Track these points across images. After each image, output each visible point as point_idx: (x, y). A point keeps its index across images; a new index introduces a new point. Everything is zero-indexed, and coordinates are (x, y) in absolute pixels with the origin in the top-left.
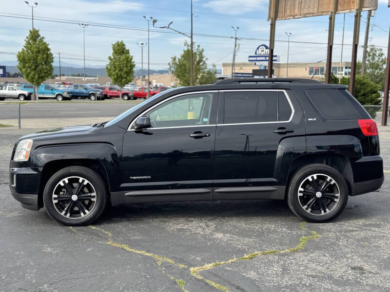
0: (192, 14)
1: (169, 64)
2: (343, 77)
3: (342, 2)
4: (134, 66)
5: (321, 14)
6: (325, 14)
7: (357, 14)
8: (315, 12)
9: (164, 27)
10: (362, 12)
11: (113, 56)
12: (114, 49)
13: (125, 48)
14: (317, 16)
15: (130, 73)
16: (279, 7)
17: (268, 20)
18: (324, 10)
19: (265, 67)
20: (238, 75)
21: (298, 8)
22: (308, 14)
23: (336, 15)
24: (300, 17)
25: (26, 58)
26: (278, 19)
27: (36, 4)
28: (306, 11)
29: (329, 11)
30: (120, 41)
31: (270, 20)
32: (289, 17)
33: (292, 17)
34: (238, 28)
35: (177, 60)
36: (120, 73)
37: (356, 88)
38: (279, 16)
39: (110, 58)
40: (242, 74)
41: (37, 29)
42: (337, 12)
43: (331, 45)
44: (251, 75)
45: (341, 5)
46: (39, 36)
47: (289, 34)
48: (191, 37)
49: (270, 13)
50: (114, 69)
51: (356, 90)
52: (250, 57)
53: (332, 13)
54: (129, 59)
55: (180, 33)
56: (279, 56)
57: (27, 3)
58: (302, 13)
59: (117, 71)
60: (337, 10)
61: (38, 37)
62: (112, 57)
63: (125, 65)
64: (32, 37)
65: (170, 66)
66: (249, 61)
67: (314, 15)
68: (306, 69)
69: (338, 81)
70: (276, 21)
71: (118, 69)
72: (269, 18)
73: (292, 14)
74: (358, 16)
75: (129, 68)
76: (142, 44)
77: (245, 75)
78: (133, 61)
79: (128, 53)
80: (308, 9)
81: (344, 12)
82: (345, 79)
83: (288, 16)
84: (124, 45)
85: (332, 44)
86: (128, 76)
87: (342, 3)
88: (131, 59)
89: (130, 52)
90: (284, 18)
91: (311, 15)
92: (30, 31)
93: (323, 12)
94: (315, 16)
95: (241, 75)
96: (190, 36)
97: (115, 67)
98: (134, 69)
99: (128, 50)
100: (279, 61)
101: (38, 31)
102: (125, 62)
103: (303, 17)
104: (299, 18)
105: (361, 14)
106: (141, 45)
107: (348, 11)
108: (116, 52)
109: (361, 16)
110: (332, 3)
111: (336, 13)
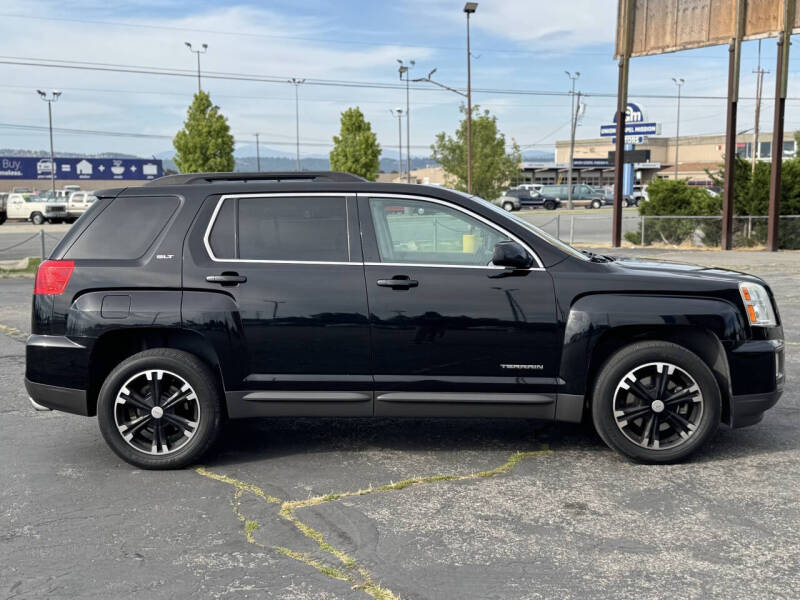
0: (469, 54)
1: (432, 147)
2: (760, 162)
3: (754, 18)
4: (379, 152)
5: (714, 42)
6: (721, 42)
7: (782, 39)
8: (704, 39)
9: (420, 80)
10: (791, 37)
11: (342, 135)
12: (343, 124)
13: (362, 121)
14: (706, 46)
15: (371, 166)
16: (636, 33)
17: (615, 58)
18: (720, 36)
19: (634, 146)
20: (585, 163)
21: (671, 33)
22: (690, 43)
23: (743, 44)
24: (674, 49)
25: (190, 145)
26: (633, 55)
27: (205, 46)
28: (686, 38)
29: (729, 37)
30: (354, 107)
31: (619, 57)
32: (655, 51)
33: (660, 51)
34: (578, 74)
35: (447, 139)
36: (354, 166)
37: (784, 182)
38: (634, 50)
39: (336, 139)
40: (593, 160)
41: (206, 93)
42: (745, 38)
43: (734, 101)
44: (607, 163)
45: (752, 24)
46: (209, 104)
47: (679, 82)
48: (469, 96)
49: (618, 45)
50: (343, 160)
51: (784, 187)
52: (603, 127)
53: (734, 39)
54: (371, 141)
55: (449, 89)
56: (660, 125)
57: (189, 45)
58: (679, 42)
59: (349, 164)
60: (744, 34)
61: (207, 107)
62: (341, 138)
63: (362, 152)
64: (199, 107)
65: (435, 152)
66: (602, 135)
67: (702, 44)
68: (720, 148)
69: (750, 170)
70: (631, 59)
71: (351, 160)
72: (617, 54)
73: (660, 45)
74: (785, 45)
75: (370, 157)
76: (399, 111)
77: (598, 163)
78: (376, 143)
79: (369, 129)
80: (690, 34)
81: (759, 36)
82: (765, 164)
83: (652, 49)
84: (361, 115)
85: (737, 98)
86: (368, 171)
87: (754, 21)
88: (375, 140)
89: (371, 126)
90: (644, 53)
91: (696, 45)
92: (196, 96)
93: (718, 39)
94: (703, 46)
95: (591, 163)
96: (466, 93)
97: (346, 156)
98: (380, 157)
99: (369, 124)
100: (659, 134)
101: (207, 97)
102: (363, 146)
103: (680, 50)
104: (673, 52)
105: (791, 41)
106: (397, 114)
107: (765, 35)
108: (348, 129)
109: (789, 44)
110: (733, 22)
111: (742, 40)
